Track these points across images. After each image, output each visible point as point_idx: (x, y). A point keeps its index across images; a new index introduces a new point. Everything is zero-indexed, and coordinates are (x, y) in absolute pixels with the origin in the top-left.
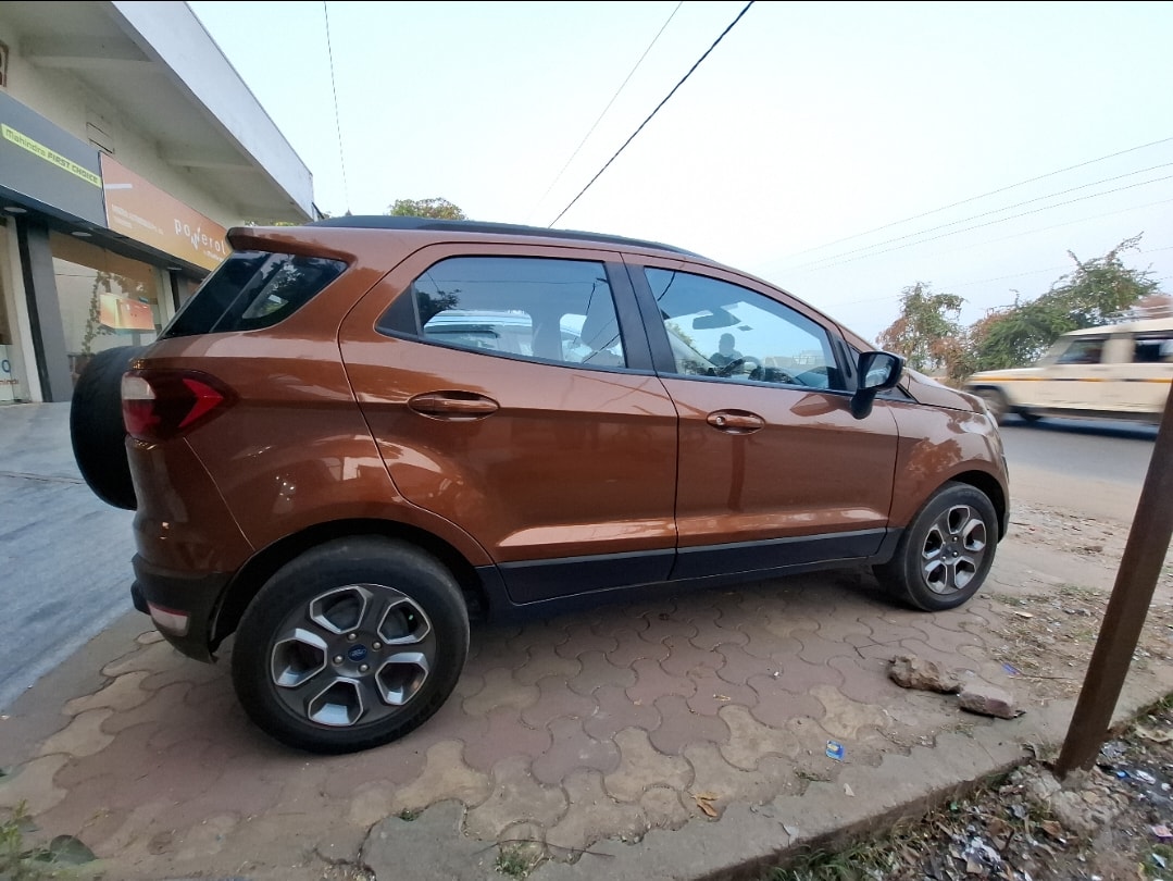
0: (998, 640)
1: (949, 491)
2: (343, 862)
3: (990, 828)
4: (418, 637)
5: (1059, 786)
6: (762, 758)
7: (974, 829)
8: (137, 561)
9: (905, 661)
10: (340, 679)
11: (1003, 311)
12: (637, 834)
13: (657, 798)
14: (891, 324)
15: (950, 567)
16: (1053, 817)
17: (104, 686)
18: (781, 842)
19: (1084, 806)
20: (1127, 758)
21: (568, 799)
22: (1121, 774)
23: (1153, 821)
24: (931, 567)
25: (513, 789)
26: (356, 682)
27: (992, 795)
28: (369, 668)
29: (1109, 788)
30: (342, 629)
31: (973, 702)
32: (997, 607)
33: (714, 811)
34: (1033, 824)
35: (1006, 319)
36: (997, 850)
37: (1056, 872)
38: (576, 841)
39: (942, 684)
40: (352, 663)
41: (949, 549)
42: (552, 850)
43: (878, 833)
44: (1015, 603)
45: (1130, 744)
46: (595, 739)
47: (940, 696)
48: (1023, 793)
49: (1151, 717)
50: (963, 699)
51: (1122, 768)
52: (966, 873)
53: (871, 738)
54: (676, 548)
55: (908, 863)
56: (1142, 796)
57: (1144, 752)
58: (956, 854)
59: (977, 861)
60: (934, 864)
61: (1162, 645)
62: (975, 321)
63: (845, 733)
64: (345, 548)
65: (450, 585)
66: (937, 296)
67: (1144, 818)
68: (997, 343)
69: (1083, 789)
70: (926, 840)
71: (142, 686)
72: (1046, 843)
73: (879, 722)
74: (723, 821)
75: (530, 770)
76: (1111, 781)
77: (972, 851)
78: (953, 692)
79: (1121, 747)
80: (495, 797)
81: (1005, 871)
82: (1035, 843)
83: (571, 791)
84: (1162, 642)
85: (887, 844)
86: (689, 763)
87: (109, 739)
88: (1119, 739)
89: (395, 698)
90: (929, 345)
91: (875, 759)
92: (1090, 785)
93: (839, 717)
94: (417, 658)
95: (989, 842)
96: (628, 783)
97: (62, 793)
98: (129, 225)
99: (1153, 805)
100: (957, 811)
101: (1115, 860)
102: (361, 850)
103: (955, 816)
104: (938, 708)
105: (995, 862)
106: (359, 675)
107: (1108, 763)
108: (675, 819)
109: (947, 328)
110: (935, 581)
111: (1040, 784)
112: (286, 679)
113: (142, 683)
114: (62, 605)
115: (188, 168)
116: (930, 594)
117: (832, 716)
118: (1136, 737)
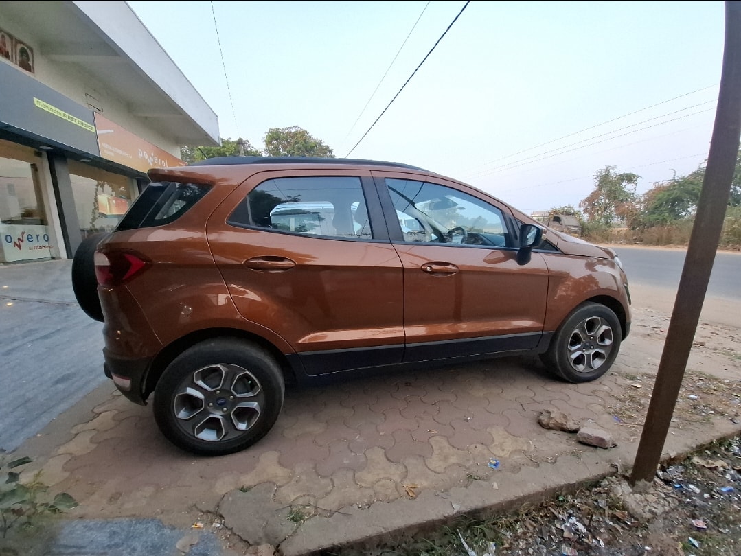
0: (615, 401)
1: (585, 308)
2: (209, 512)
3: (582, 512)
4: (254, 393)
5: (631, 490)
6: (449, 466)
7: (572, 512)
8: (105, 351)
9: (548, 412)
10: (211, 416)
11: (666, 184)
12: (367, 505)
13: (383, 486)
14: (590, 194)
15: (589, 355)
16: (624, 508)
17: (94, 418)
18: (449, 512)
19: (645, 503)
20: (684, 476)
21: (333, 485)
22: (677, 486)
23: (694, 517)
24: (574, 356)
25: (304, 478)
26: (220, 418)
27: (587, 493)
28: (227, 410)
29: (664, 493)
30: (212, 388)
31: (585, 438)
32: (620, 381)
33: (414, 494)
34: (611, 512)
35: (667, 189)
36: (584, 525)
37: (621, 542)
38: (334, 507)
39: (568, 427)
40: (219, 406)
41: (588, 344)
42: (319, 510)
43: (512, 511)
44: (633, 378)
45: (687, 468)
46: (354, 452)
47: (566, 434)
48: (607, 493)
49: (707, 452)
50: (579, 436)
51: (679, 482)
52: (563, 537)
53: (518, 458)
54: (405, 344)
55: (528, 529)
56: (688, 500)
57: (696, 473)
58: (558, 526)
59: (570, 530)
60: (544, 531)
61: (725, 407)
62: (646, 191)
63: (502, 454)
64: (212, 344)
65: (271, 364)
66: (621, 175)
67: (689, 514)
68: (661, 205)
69: (647, 493)
70: (541, 517)
71: (114, 418)
72: (617, 524)
73: (525, 448)
74: (418, 499)
75: (315, 468)
76: (667, 490)
77: (568, 525)
78: (576, 431)
79: (681, 469)
80: (293, 481)
81: (588, 538)
82: (611, 523)
83: (336, 480)
84: (725, 404)
85: (516, 517)
86: (406, 467)
87: (94, 446)
88: (681, 465)
89: (242, 426)
90: (615, 207)
91: (516, 469)
92: (652, 490)
93: (501, 445)
94: (255, 405)
95: (580, 520)
96: (368, 477)
97: (67, 474)
98: (113, 154)
99: (695, 506)
100: (563, 501)
101: (662, 539)
102: (218, 506)
103: (561, 504)
104: (564, 441)
105: (582, 532)
106: (221, 413)
107: (669, 478)
108: (391, 498)
109: (627, 195)
110: (578, 364)
111: (619, 488)
112: (182, 414)
113: (113, 417)
114: (74, 375)
115: (146, 118)
116: (574, 372)
117: (497, 444)
118: (692, 463)
